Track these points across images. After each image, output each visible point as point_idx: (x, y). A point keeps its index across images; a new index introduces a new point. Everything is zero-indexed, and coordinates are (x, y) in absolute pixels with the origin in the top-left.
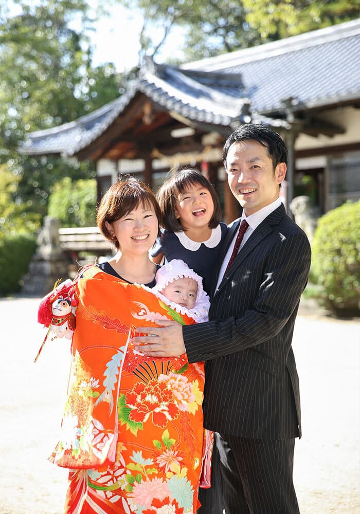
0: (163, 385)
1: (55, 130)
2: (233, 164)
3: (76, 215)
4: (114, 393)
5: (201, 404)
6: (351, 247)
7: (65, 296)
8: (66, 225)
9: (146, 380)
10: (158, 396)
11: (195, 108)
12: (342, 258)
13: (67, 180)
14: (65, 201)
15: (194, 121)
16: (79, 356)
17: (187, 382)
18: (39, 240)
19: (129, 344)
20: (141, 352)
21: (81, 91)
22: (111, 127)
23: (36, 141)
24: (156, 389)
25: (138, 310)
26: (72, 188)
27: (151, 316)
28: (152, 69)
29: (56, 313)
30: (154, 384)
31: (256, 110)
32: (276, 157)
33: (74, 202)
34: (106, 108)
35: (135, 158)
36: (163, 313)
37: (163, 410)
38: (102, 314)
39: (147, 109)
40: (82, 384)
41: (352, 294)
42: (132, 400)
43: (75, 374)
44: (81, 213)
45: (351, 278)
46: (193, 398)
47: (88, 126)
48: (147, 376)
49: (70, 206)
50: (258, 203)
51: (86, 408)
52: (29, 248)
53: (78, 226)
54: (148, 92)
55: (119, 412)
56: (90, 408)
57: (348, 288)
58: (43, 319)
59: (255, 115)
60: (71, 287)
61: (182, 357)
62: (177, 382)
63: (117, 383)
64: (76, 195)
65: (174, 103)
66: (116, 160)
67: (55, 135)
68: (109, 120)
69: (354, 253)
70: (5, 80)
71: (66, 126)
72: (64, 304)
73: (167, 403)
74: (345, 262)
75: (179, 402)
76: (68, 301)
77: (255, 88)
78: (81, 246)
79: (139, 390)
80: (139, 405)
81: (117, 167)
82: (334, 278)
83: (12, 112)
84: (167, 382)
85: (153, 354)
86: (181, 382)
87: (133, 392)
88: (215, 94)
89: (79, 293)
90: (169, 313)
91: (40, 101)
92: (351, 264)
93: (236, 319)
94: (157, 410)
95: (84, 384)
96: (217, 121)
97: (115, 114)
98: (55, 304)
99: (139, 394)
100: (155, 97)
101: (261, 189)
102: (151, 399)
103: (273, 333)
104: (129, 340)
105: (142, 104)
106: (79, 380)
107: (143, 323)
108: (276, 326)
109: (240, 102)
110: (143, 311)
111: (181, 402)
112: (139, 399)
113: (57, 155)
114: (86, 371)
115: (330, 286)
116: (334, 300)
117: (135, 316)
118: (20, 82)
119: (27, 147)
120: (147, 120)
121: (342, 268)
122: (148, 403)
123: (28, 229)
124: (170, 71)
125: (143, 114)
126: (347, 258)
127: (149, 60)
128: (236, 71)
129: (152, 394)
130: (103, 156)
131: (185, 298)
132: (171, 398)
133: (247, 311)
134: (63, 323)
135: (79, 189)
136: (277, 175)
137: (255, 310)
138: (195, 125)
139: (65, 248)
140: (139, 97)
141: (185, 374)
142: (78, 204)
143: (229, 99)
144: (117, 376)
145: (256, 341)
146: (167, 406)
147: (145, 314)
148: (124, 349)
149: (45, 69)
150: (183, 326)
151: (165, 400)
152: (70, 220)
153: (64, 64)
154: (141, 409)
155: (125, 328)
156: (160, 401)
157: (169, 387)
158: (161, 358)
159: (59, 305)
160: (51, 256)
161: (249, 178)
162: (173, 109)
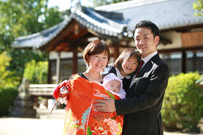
0: (106, 124)
1: (30, 36)
2: (137, 37)
3: (37, 78)
4: (86, 126)
5: (121, 132)
6: (174, 96)
7: (65, 86)
8: (32, 83)
9: (99, 121)
10: (104, 128)
11: (100, 28)
12: (170, 101)
13: (33, 61)
14: (32, 72)
15: (100, 34)
16: (71, 110)
17: (116, 123)
18: (19, 89)
19: (92, 107)
20: (97, 110)
21: (41, 19)
22: (58, 35)
23: (20, 41)
24: (103, 125)
25: (96, 93)
26: (36, 65)
27: (101, 95)
28: (80, 8)
29: (62, 93)
30: (102, 123)
31: (130, 30)
32: (155, 34)
33: (36, 72)
34: (55, 27)
35: (69, 51)
36: (106, 94)
37: (105, 134)
38: (81, 94)
39: (76, 27)
40: (72, 122)
41: (174, 120)
42: (93, 129)
43: (69, 118)
44: (40, 77)
45: (173, 112)
46: (118, 130)
47: (46, 35)
48: (99, 119)
49: (34, 74)
50: (147, 52)
51: (73, 132)
52: (14, 93)
53: (38, 84)
54: (78, 19)
55: (88, 134)
56: (75, 131)
57: (172, 116)
58: (56, 94)
59: (129, 32)
60: (67, 83)
61: (114, 113)
62: (112, 122)
63: (87, 122)
64: (37, 68)
65: (90, 25)
66: (59, 52)
67: (29, 39)
68: (57, 32)
69: (175, 99)
70: (6, 12)
71: (34, 35)
72: (65, 89)
73: (107, 131)
74: (171, 104)
75: (112, 131)
76: (67, 88)
77: (129, 20)
78: (39, 94)
79: (96, 124)
80: (96, 131)
81: (59, 55)
82: (166, 111)
83: (8, 28)
84: (108, 122)
85: (102, 111)
86: (113, 123)
87: (93, 125)
88: (110, 22)
89: (71, 86)
90: (109, 94)
91: (22, 23)
92: (174, 105)
93: (137, 98)
94: (103, 133)
95: (73, 122)
96: (111, 34)
97: (60, 29)
98: (61, 89)
99: (96, 126)
100: (81, 22)
101: (148, 47)
102: (101, 129)
103: (152, 104)
104: (92, 105)
105: (74, 25)
106: (70, 120)
107: (98, 98)
108: (154, 101)
109: (122, 26)
110: (98, 93)
111: (113, 131)
112: (96, 128)
113: (31, 48)
114: (74, 117)
115: (164, 115)
116: (165, 122)
117: (95, 95)
118: (13, 14)
119: (15, 44)
120: (76, 33)
121: (169, 106)
122: (99, 130)
123: (13, 84)
124: (88, 10)
125: (74, 30)
126: (172, 102)
127: (79, 4)
128: (120, 12)
129: (101, 127)
130: (53, 50)
131: (115, 89)
132: (109, 129)
133: (142, 95)
134: (64, 97)
135: (39, 66)
136: (155, 41)
137: (146, 94)
138: (100, 36)
139: (31, 94)
140: (73, 22)
141: (115, 120)
142: (39, 73)
143: (116, 24)
144: (87, 119)
145: (145, 107)
146: (107, 132)
147: (99, 94)
148: (90, 108)
149: (25, 8)
150: (115, 100)
151: (107, 129)
152: (34, 81)
153: (34, 6)
154: (96, 132)
155: (90, 100)
156: (104, 130)
157: (108, 124)
158: (105, 112)
159: (63, 89)
160: (25, 97)
161: (143, 43)
162: (90, 28)
